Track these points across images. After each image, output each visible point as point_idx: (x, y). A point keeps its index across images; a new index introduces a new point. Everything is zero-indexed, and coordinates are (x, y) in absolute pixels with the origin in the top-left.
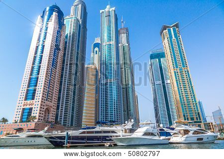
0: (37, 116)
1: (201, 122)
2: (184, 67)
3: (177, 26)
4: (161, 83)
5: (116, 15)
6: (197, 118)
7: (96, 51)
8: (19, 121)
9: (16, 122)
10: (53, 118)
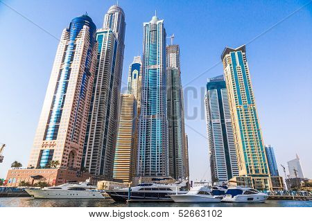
0: (60, 160)
1: (267, 176)
2: (249, 103)
3: (243, 49)
4: (220, 122)
5: (164, 30)
6: (263, 170)
7: (135, 75)
8: (35, 166)
9: (32, 168)
10: (79, 163)
